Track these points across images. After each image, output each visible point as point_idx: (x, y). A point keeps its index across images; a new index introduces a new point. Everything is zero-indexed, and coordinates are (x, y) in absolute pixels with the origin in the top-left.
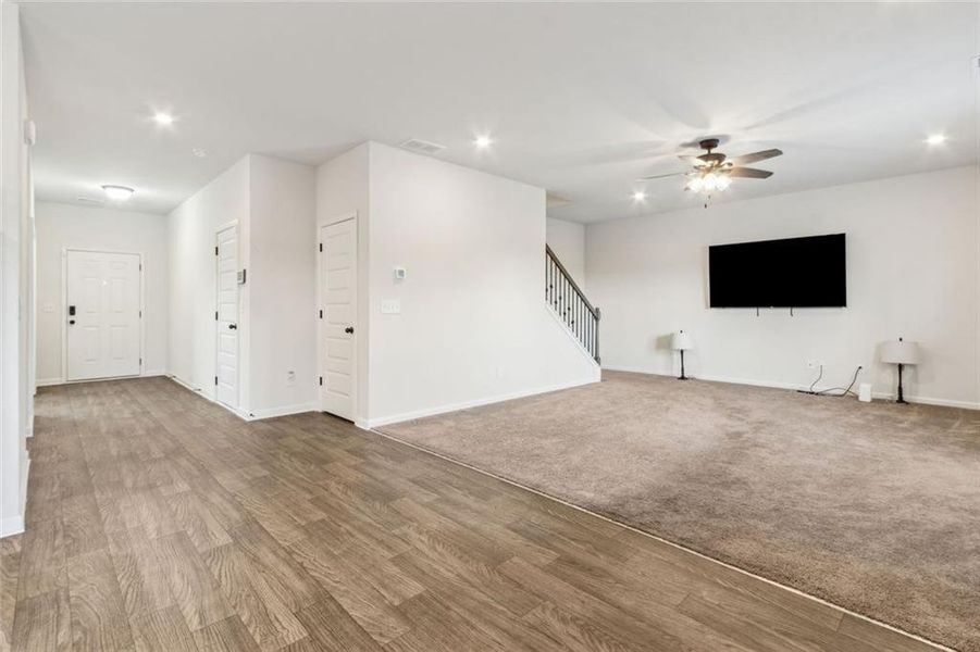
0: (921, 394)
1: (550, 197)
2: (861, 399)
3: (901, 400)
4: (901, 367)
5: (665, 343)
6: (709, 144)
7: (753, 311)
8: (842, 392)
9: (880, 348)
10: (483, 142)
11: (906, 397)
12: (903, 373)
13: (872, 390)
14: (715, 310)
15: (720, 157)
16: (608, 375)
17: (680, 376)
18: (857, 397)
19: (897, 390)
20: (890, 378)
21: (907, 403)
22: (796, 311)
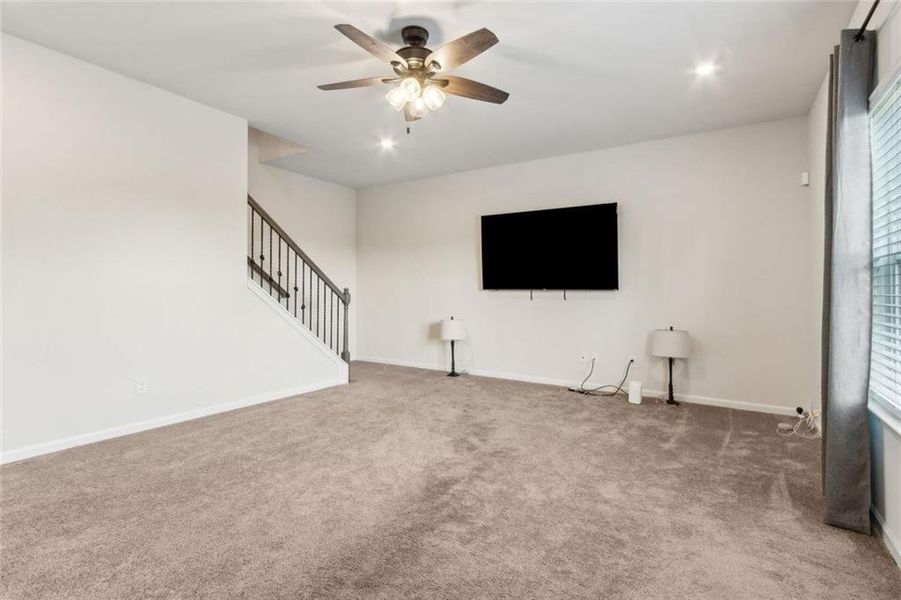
0: (693, 393)
1: (255, 134)
2: (630, 399)
3: (671, 400)
4: (671, 361)
7: (526, 294)
8: (613, 390)
9: (651, 339)
11: (677, 396)
12: (673, 367)
13: (642, 388)
14: (488, 292)
17: (450, 371)
18: (626, 396)
19: (668, 388)
20: (660, 373)
21: (677, 404)
22: (570, 294)
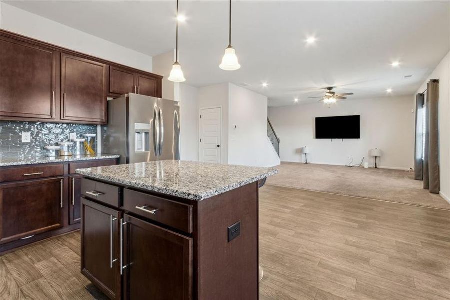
0: (381, 166)
2: (365, 167)
3: (376, 168)
4: (376, 157)
5: (300, 151)
6: (330, 89)
7: (330, 140)
8: (359, 166)
9: (370, 152)
10: (265, 85)
12: (376, 159)
13: (368, 165)
14: (317, 140)
15: (333, 93)
16: (282, 163)
17: (305, 163)
18: (363, 167)
19: (375, 164)
20: (373, 161)
21: (378, 168)
22: (344, 140)
